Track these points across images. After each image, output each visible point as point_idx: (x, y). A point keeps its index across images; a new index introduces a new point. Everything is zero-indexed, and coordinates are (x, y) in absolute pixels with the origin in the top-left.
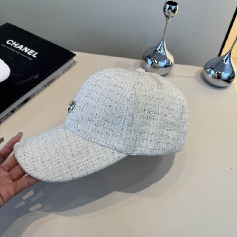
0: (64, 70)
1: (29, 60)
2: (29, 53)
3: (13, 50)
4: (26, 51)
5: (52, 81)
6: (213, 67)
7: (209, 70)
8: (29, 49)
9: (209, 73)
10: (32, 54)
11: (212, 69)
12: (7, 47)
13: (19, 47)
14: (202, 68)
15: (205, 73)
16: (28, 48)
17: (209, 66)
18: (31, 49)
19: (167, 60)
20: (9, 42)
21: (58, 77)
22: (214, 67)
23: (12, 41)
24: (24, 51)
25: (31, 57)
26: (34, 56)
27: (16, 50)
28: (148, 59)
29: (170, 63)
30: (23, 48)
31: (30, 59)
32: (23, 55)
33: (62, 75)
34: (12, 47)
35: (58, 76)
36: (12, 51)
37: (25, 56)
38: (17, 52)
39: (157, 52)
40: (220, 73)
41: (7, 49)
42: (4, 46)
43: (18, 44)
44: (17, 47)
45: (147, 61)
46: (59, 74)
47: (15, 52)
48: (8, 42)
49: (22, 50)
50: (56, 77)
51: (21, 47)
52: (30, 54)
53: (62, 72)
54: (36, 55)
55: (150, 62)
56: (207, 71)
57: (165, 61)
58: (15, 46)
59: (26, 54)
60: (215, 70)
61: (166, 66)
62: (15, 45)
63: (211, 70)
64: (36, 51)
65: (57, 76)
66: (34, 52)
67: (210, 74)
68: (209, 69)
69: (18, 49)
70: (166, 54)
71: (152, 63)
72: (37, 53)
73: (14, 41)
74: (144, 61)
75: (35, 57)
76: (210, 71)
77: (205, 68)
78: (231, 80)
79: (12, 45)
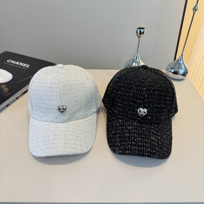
2: (23, 66)
4: (21, 65)
12: (8, 64)
24: (20, 64)
25: (25, 67)
27: (14, 65)
31: (25, 68)
32: (20, 67)
36: (12, 65)
59: (22, 66)
66: (27, 65)
75: (28, 67)
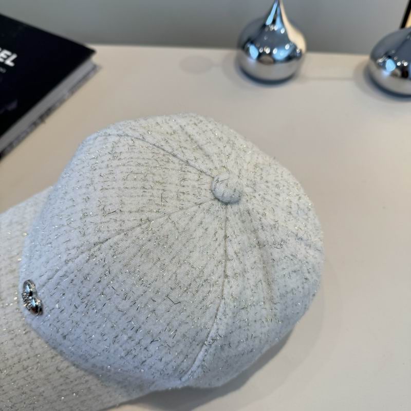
5: (49, 112)
6: (390, 54)
7: (380, 61)
9: (383, 66)
11: (390, 57)
14: (366, 58)
15: (374, 68)
17: (382, 51)
19: (290, 46)
21: (62, 101)
22: (393, 52)
26: (9, 62)
28: (248, 45)
29: (298, 51)
33: (69, 97)
39: (266, 30)
40: (406, 64)
45: (247, 51)
54: (13, 61)
55: (254, 51)
56: (379, 63)
57: (287, 47)
60: (396, 58)
61: (289, 58)
63: (386, 59)
64: (13, 52)
68: (381, 57)
70: (286, 32)
71: (260, 55)
74: (240, 52)
76: (384, 62)
77: (374, 57)
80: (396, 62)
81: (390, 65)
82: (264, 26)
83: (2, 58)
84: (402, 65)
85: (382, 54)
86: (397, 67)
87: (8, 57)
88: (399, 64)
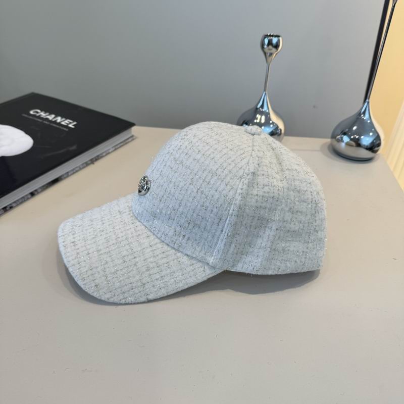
0: (117, 145)
1: (63, 130)
2: (63, 123)
3: (39, 120)
5: (97, 158)
7: (339, 137)
8: (64, 119)
9: (341, 140)
10: (68, 124)
11: (345, 134)
12: (31, 117)
13: (48, 117)
15: (335, 143)
16: (62, 117)
18: (67, 118)
20: (34, 112)
22: (347, 130)
23: (39, 111)
25: (67, 127)
26: (71, 126)
30: (54, 118)
31: (65, 129)
32: (54, 125)
33: (112, 152)
34: (39, 117)
35: (107, 152)
37: (58, 126)
38: (45, 122)
40: (357, 137)
41: (31, 119)
42: (26, 116)
43: (47, 114)
44: (45, 117)
46: (109, 149)
47: (42, 122)
48: (32, 112)
49: (54, 120)
50: (103, 153)
51: (51, 117)
52: (65, 124)
53: (113, 147)
54: (74, 125)
56: (338, 139)
58: (42, 116)
59: (59, 124)
60: (349, 134)
62: (43, 114)
63: (342, 136)
64: (74, 121)
65: (105, 152)
67: (343, 141)
68: (339, 135)
69: (47, 119)
72: (75, 123)
73: (42, 111)
76: (342, 138)
78: (376, 149)
79: (38, 115)
80: (349, 137)
81: (346, 139)
82: (257, 109)
83: (66, 123)
84: (355, 138)
85: (340, 132)
86: (351, 140)
87: (70, 123)
88: (352, 137)
